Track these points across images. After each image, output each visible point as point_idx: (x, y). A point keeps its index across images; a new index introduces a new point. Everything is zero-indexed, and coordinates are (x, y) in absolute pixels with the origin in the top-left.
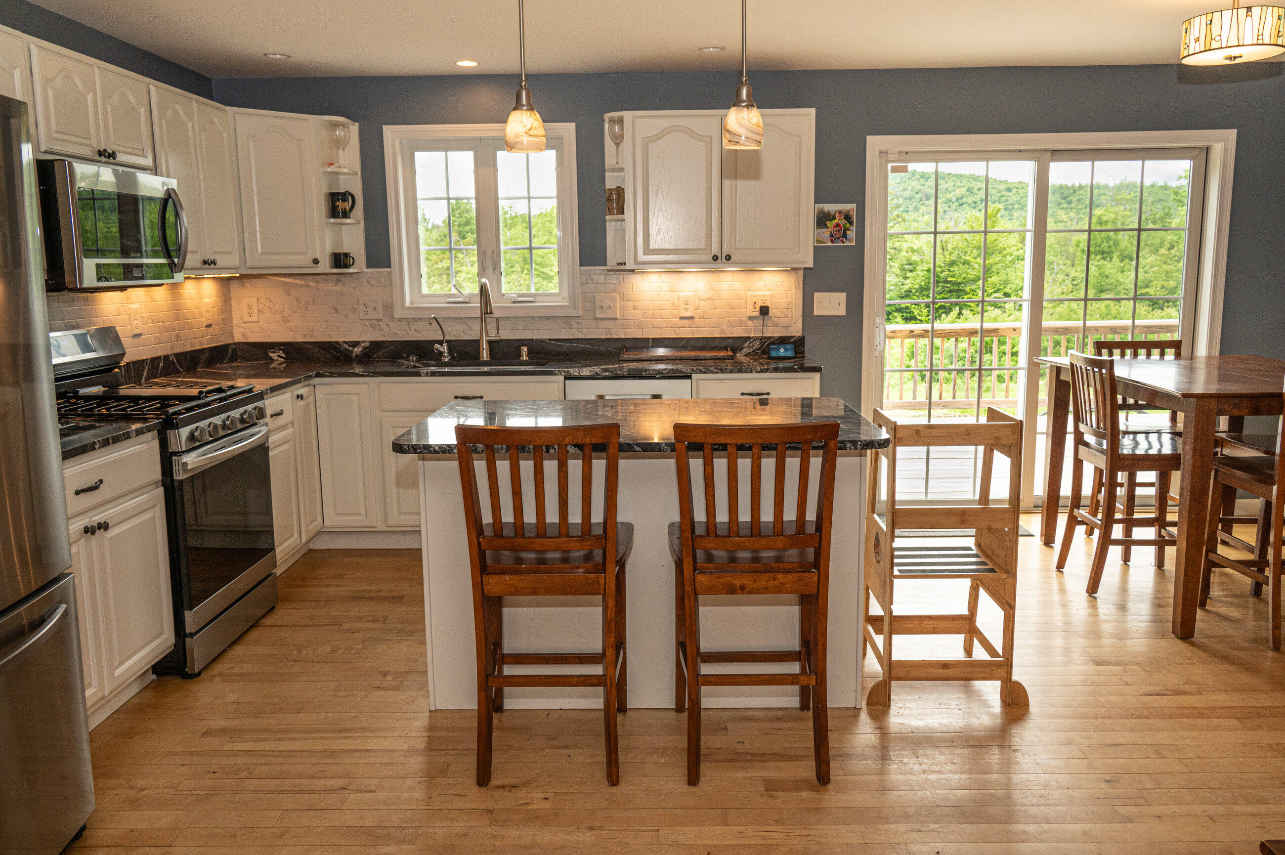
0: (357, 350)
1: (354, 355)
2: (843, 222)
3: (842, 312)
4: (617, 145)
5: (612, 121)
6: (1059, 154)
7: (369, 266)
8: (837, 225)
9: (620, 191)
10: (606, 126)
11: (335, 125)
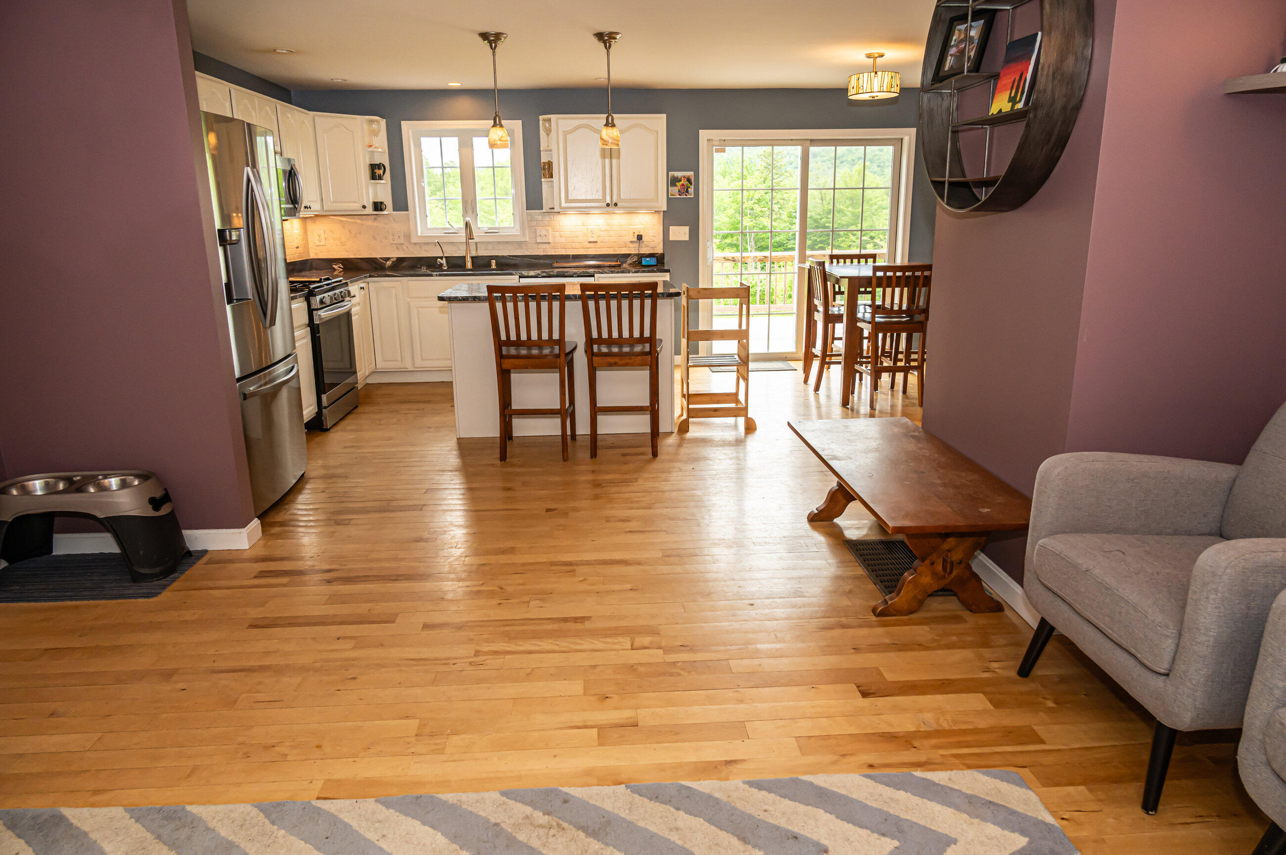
0: (389, 263)
1: (387, 266)
2: (686, 183)
3: (687, 238)
4: (548, 135)
5: (544, 120)
6: (814, 142)
7: (394, 210)
8: (683, 185)
9: (550, 164)
10: (541, 122)
11: (372, 121)
